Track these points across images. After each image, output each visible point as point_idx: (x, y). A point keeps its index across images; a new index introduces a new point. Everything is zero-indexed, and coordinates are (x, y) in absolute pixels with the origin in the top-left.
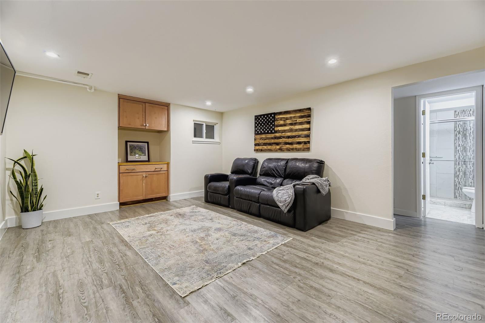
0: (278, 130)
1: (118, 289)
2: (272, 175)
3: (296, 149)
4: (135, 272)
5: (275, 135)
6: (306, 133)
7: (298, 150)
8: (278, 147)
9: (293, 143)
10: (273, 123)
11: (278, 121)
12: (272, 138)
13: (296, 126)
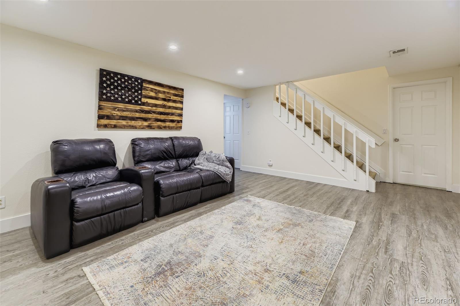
0: (147, 102)
1: (389, 253)
2: (162, 158)
3: (169, 127)
4: (363, 253)
5: (141, 108)
6: (178, 112)
7: (170, 128)
8: (146, 124)
9: (166, 120)
10: (140, 92)
11: (147, 90)
12: (136, 111)
13: (169, 103)
